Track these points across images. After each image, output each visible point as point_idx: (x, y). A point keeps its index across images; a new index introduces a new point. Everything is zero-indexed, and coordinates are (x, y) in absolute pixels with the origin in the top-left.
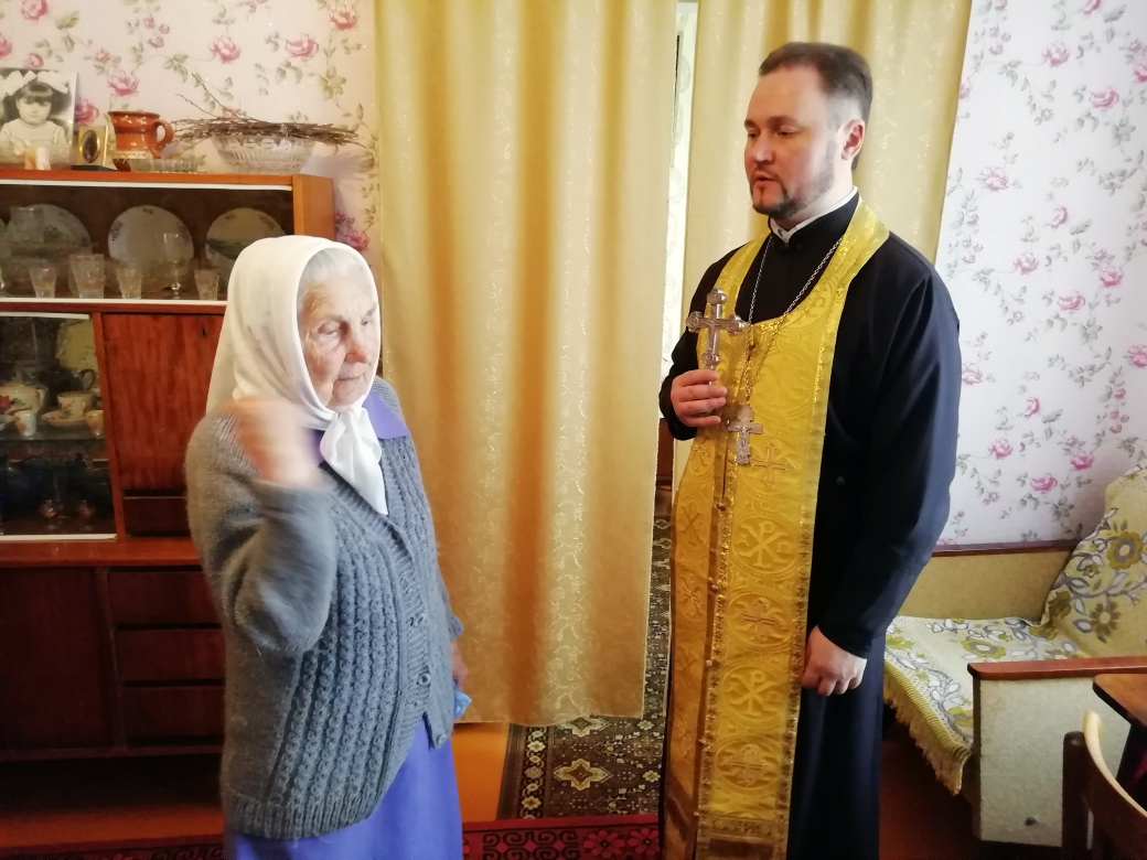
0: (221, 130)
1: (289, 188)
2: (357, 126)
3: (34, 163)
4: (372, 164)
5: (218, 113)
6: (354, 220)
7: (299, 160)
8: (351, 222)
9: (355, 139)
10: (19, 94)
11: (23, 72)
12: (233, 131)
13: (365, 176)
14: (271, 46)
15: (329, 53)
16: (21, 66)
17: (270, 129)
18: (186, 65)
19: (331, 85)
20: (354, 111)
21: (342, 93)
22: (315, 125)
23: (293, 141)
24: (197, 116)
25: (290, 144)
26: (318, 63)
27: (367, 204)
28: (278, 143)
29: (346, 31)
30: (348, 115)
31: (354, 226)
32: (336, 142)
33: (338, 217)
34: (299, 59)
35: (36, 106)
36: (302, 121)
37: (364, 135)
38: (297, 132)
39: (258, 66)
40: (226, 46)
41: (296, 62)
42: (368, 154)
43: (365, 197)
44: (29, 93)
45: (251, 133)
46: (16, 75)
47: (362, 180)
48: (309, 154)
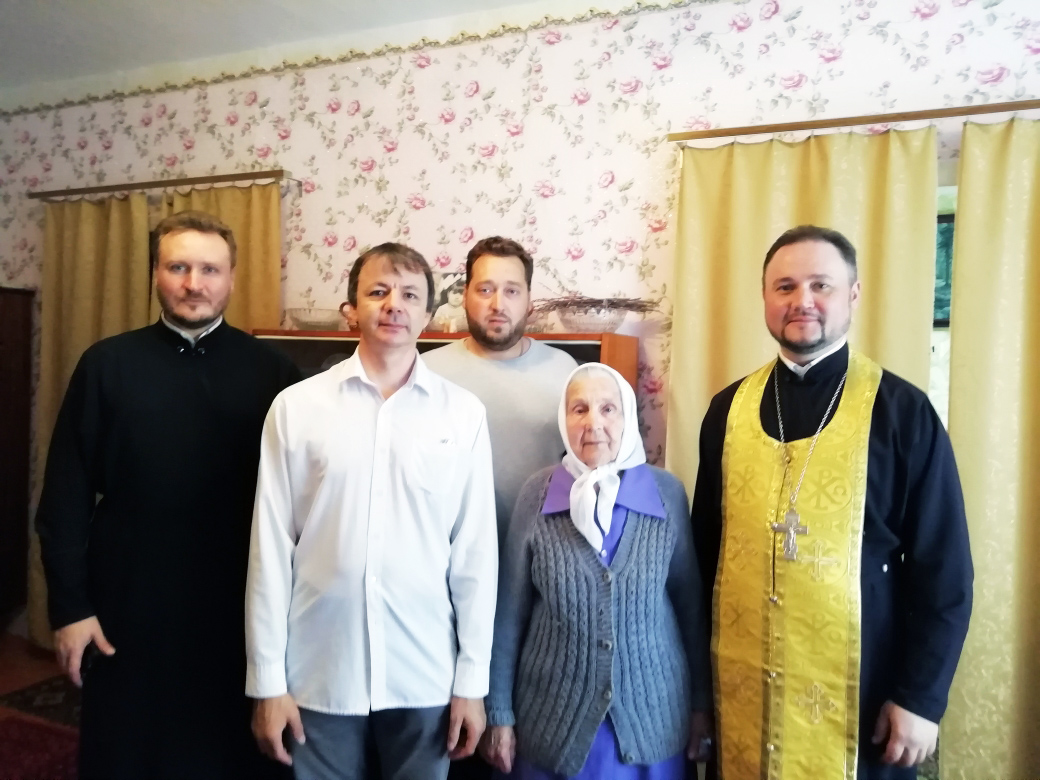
0: (561, 306)
1: (599, 343)
2: (661, 300)
3: (448, 328)
4: (669, 326)
5: (566, 294)
6: (653, 368)
7: (615, 324)
8: (650, 370)
9: (656, 308)
10: (450, 288)
11: (455, 275)
12: (570, 305)
13: (663, 336)
14: (605, 247)
15: (645, 249)
16: (454, 271)
17: (596, 304)
18: (549, 264)
19: (645, 271)
20: (659, 288)
21: (651, 276)
22: (628, 300)
23: (610, 311)
24: (550, 296)
25: (608, 313)
26: (637, 257)
27: (663, 356)
28: (598, 312)
29: (658, 233)
30: (655, 291)
31: (653, 373)
32: (644, 311)
33: (641, 367)
34: (624, 254)
35: (458, 295)
36: (622, 297)
37: (664, 307)
38: (613, 304)
39: (595, 261)
40: (576, 250)
41: (621, 257)
42: (667, 319)
43: (663, 351)
44: (456, 287)
45: (581, 306)
46: (451, 276)
47: (661, 338)
48: (622, 320)
